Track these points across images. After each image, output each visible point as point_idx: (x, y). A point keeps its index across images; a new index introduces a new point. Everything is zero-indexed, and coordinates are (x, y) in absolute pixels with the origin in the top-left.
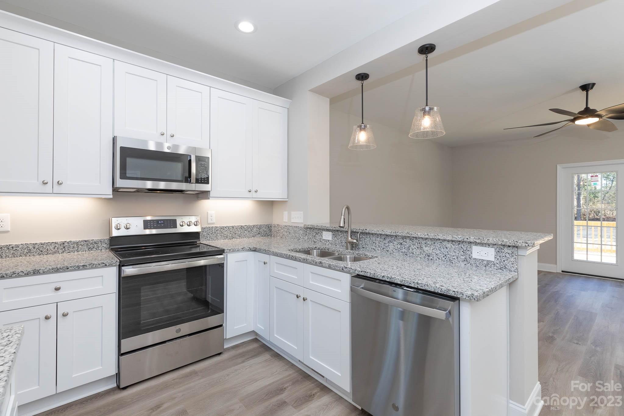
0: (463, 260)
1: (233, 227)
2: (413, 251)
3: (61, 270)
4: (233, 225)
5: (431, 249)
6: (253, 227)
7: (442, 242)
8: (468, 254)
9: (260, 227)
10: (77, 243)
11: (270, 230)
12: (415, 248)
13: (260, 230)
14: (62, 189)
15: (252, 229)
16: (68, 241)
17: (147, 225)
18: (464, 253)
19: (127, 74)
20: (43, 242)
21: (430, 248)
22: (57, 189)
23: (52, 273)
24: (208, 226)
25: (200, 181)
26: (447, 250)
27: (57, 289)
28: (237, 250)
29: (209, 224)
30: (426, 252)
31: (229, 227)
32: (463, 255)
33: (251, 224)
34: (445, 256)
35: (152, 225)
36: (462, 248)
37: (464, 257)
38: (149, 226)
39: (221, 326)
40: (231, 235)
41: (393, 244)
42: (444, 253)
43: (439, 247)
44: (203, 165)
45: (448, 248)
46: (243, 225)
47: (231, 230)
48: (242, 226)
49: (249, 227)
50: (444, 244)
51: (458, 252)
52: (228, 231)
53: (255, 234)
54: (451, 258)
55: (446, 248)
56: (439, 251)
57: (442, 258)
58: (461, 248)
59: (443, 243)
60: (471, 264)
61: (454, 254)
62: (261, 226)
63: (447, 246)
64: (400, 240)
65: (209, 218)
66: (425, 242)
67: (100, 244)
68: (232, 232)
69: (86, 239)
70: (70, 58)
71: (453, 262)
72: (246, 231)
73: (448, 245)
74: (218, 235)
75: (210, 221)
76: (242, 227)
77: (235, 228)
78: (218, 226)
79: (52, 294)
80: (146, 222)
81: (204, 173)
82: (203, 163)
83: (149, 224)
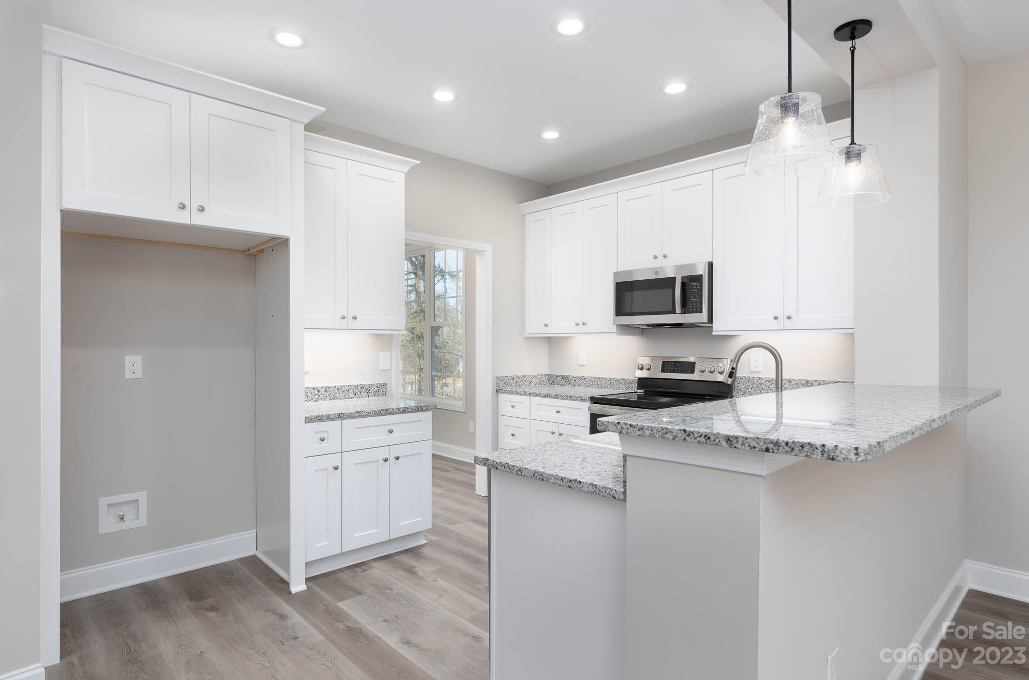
3: (559, 397)
16: (613, 378)
19: (628, 202)
22: (584, 329)
23: (555, 398)
24: (746, 376)
25: (690, 310)
27: (558, 412)
29: (751, 372)
35: (669, 369)
38: (666, 369)
44: (695, 286)
48: (807, 382)
65: (752, 363)
69: (624, 378)
75: (753, 369)
77: (793, 383)
78: (763, 376)
79: (556, 415)
80: (664, 363)
81: (696, 298)
82: (694, 284)
83: (666, 366)
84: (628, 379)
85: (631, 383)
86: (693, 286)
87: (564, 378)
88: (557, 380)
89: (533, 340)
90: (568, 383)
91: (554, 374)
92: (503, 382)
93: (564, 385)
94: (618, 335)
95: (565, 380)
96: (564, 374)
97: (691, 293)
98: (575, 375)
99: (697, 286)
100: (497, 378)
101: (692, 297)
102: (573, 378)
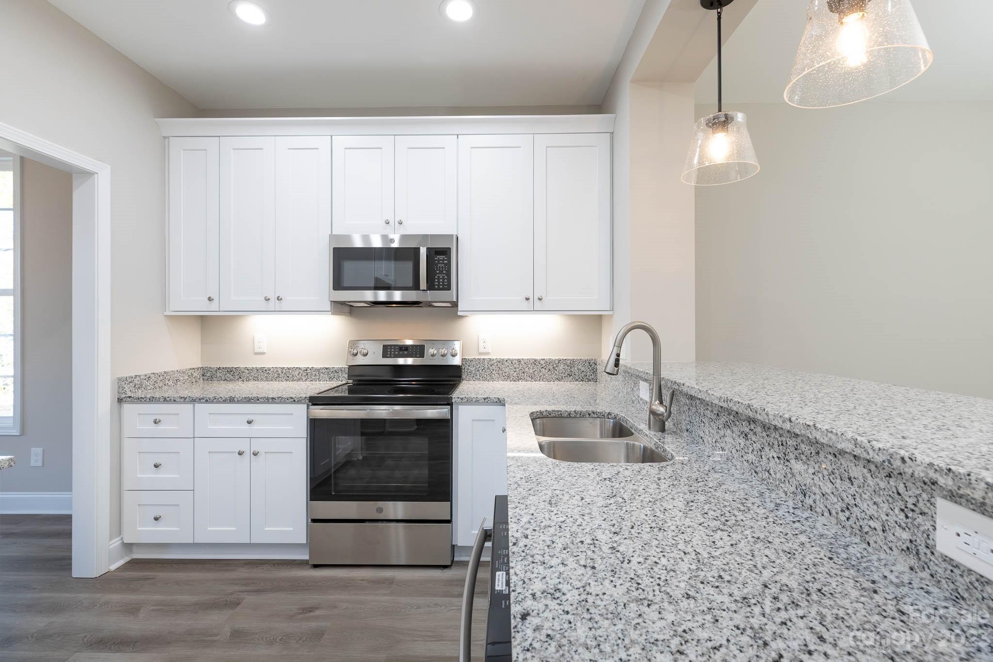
0: (904, 547)
1: (519, 361)
2: (770, 465)
3: (252, 401)
4: (520, 358)
5: (811, 471)
6: (557, 362)
7: (837, 455)
8: (922, 528)
9: (571, 364)
10: (318, 370)
11: (594, 371)
12: (773, 457)
13: (572, 370)
14: (284, 305)
15: (555, 366)
16: (310, 367)
17: (387, 351)
18: (907, 517)
19: (347, 150)
20: (289, 366)
21: (806, 466)
22: (278, 306)
23: (244, 403)
24: (476, 358)
25: (436, 287)
26: (852, 491)
27: (249, 422)
28: (474, 400)
29: (480, 354)
30: (798, 478)
31: (512, 361)
32: (904, 525)
33: (554, 358)
34: (848, 509)
35: (393, 353)
36: (899, 494)
37: (905, 535)
38: (389, 353)
39: (449, 521)
40: (515, 374)
41: (731, 433)
42: (844, 495)
43: (830, 470)
44: (441, 260)
45: (856, 482)
46: (538, 358)
47: (515, 366)
48: (535, 360)
49: (549, 362)
50: (843, 463)
51: (885, 507)
52: (511, 367)
53: (563, 375)
54: (866, 521)
55: (850, 479)
56: (830, 485)
57: (837, 513)
58: (896, 495)
59: (840, 457)
60: (932, 576)
61: (872, 510)
62: (573, 361)
63: (852, 475)
64: (744, 423)
65: (481, 345)
66: (795, 443)
67: (340, 374)
68: (517, 370)
69: (327, 367)
70: (289, 149)
71: (871, 542)
72: (543, 370)
73: (854, 468)
74: (494, 372)
75: (482, 350)
76: (535, 362)
77: (522, 363)
78: (494, 358)
79: (247, 426)
80: (385, 348)
81: (444, 274)
82: (441, 257)
83: (389, 350)
84: (333, 368)
85: (336, 372)
86: (439, 260)
87: (230, 370)
88: (218, 374)
89: (178, 319)
90: (237, 377)
91: (212, 366)
92: (131, 384)
93: (231, 380)
94: (332, 314)
95: (233, 374)
96: (231, 366)
97: (437, 268)
98: (249, 366)
99: (444, 260)
100: (120, 379)
101: (438, 272)
102: (246, 371)
